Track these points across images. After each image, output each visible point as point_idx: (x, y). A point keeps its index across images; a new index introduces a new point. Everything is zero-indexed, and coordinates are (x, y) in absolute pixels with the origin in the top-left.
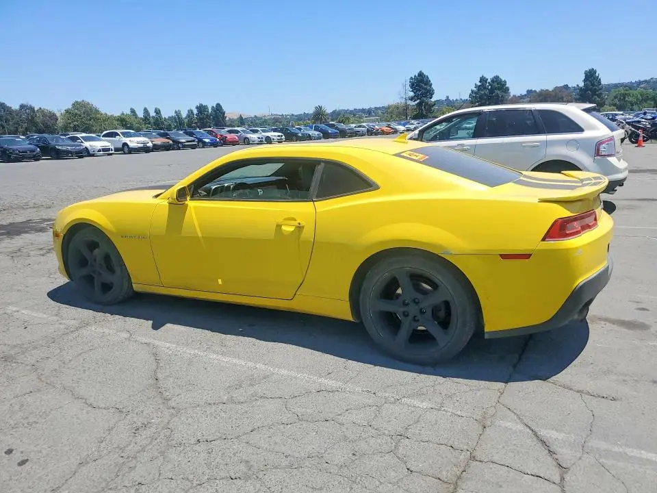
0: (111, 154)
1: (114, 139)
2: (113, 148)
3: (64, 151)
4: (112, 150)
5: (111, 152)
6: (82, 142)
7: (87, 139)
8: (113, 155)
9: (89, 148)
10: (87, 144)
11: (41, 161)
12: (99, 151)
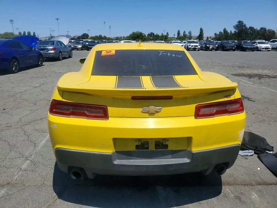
0: (269, 51)
1: (274, 43)
2: (271, 48)
3: (246, 48)
4: (270, 49)
5: (269, 50)
6: (257, 44)
7: (259, 43)
8: (270, 51)
9: (259, 47)
10: (259, 45)
11: (236, 51)
12: (263, 49)
